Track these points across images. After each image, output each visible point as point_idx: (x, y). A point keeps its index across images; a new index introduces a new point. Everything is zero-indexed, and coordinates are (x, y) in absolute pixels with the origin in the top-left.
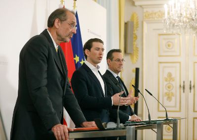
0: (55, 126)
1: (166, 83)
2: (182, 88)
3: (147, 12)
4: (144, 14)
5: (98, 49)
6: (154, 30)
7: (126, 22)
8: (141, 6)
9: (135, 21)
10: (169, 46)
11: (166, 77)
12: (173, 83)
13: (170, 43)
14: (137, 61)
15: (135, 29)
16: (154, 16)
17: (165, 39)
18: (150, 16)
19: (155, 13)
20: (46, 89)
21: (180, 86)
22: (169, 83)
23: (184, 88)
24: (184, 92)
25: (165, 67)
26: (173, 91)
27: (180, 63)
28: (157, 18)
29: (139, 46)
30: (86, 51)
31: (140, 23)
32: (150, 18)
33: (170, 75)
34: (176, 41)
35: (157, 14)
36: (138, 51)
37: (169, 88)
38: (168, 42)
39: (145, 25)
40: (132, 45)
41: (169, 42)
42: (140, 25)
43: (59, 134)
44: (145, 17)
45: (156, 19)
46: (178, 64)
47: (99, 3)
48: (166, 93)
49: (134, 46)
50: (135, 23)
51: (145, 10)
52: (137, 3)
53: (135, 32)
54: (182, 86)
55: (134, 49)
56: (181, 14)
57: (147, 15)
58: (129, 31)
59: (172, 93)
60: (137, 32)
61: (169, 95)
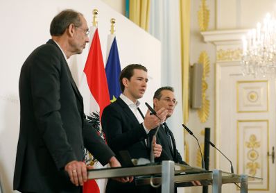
0: (70, 163)
1: (247, 150)
2: (271, 157)
3: (221, 50)
4: (217, 53)
5: (141, 79)
6: (231, 75)
7: (192, 64)
8: (212, 42)
9: (205, 63)
10: (252, 97)
11: (248, 141)
12: (258, 150)
13: (253, 94)
14: (207, 119)
15: (204, 74)
16: (231, 57)
17: (246, 88)
18: (226, 57)
19: (233, 52)
20: (59, 115)
21: (268, 153)
22: (253, 150)
23: (273, 156)
24: (273, 162)
25: (246, 127)
26: (259, 161)
27: (267, 121)
28: (236, 59)
29: (211, 99)
30: (124, 80)
31: (211, 66)
32: (226, 59)
33: (254, 138)
34: (262, 90)
35: (235, 54)
36: (209, 105)
37: (252, 156)
38: (250, 93)
39: (219, 68)
40: (200, 97)
41: (253, 92)
42: (211, 69)
43: (75, 174)
44: (218, 58)
45: (233, 60)
46: (265, 123)
47: (151, 34)
48: (248, 164)
49: (204, 98)
50: (204, 67)
51: (218, 48)
52: (206, 39)
53: (205, 79)
54: (270, 153)
55: (204, 102)
56: (264, 48)
57: (221, 55)
58: (196, 77)
59: (257, 164)
60: (208, 79)
61: (252, 166)
